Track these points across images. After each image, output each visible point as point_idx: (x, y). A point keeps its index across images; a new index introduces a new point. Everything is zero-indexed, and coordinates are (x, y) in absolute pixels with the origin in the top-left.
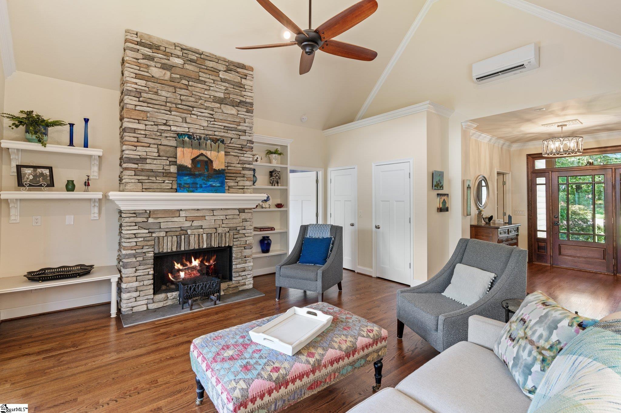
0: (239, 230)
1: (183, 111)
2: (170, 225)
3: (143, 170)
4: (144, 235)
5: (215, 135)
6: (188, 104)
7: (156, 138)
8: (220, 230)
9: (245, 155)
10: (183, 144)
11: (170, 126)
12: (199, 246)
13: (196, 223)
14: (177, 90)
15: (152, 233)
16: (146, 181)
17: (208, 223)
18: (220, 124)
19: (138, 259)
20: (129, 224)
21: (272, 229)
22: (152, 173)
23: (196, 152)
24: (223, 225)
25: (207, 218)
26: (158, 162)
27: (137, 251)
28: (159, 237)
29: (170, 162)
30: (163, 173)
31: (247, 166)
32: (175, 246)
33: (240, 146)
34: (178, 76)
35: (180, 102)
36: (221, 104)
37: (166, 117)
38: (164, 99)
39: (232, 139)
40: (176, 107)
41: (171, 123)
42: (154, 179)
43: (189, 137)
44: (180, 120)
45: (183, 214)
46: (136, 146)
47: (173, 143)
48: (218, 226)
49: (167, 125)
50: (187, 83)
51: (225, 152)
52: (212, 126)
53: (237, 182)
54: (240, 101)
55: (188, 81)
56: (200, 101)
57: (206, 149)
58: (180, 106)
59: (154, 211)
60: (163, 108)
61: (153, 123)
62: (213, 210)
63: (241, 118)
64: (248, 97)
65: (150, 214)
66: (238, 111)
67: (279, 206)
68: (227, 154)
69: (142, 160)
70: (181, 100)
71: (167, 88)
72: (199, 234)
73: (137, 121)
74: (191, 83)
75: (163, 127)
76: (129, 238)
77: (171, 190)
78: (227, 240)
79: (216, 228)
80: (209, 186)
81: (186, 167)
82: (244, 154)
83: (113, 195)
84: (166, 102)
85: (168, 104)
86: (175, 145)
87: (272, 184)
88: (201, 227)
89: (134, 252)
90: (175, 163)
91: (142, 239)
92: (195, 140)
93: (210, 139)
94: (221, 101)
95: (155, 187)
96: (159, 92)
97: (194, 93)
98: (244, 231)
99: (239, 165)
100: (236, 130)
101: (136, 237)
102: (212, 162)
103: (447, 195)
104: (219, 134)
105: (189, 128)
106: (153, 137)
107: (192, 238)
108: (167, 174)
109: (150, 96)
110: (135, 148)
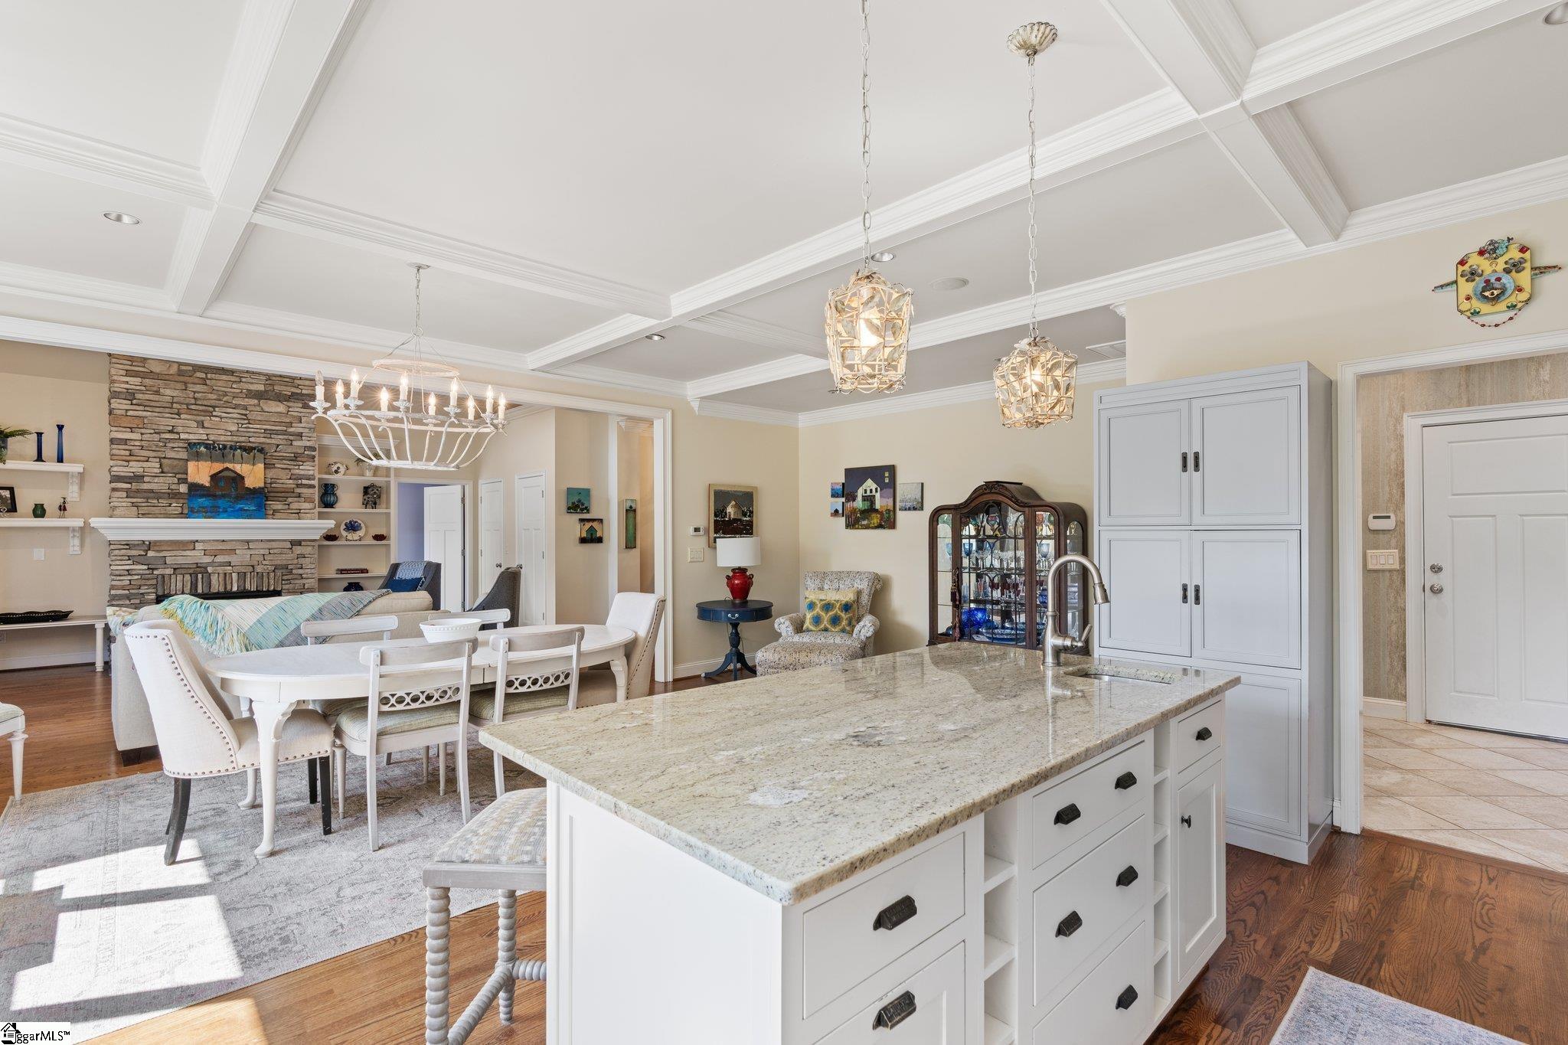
0: (292, 569)
1: (199, 413)
2: (181, 561)
3: (138, 491)
4: (141, 572)
5: (249, 442)
6: (205, 403)
7: (158, 449)
8: (259, 569)
9: (301, 467)
10: (198, 456)
11: (178, 433)
12: (225, 588)
13: (220, 559)
14: (189, 385)
15: (153, 569)
16: (143, 504)
17: (241, 557)
18: (258, 426)
19: (132, 601)
20: (119, 558)
21: (365, 571)
22: (152, 495)
23: (218, 467)
24: (264, 562)
25: (237, 552)
26: (161, 480)
27: (131, 591)
28: (163, 576)
29: (179, 479)
30: (169, 494)
31: (305, 482)
32: (189, 587)
33: (293, 455)
34: (191, 368)
35: (193, 401)
36: (259, 399)
37: (173, 422)
38: (169, 399)
39: (278, 446)
40: (188, 408)
41: (180, 429)
42: (156, 501)
43: (207, 446)
44: (195, 425)
45: (199, 546)
46: (128, 461)
47: (184, 455)
48: (256, 563)
49: (174, 433)
50: (204, 376)
51: (265, 464)
52: (245, 430)
53: (289, 505)
54: (292, 393)
55: (206, 374)
56: (225, 399)
57: (233, 461)
58: (193, 407)
59: (156, 542)
60: (167, 410)
61: (152, 431)
62: (248, 542)
63: (293, 417)
64: (306, 388)
65: (149, 546)
66: (289, 407)
67: (379, 537)
68: (267, 466)
69: (138, 478)
70: (195, 399)
71: (172, 384)
72: (225, 574)
73: (129, 430)
74: (209, 376)
75: (168, 436)
76: (120, 576)
77: (182, 515)
78: (272, 582)
79: (253, 566)
80: (238, 510)
81: (202, 487)
82: (299, 466)
83: (95, 522)
84: (172, 403)
85: (175, 405)
86: (186, 458)
87: (366, 504)
88: (229, 564)
89: (127, 592)
90: (185, 481)
91: (140, 577)
92: (216, 450)
93: (240, 448)
94: (260, 396)
95: (157, 512)
96: (162, 390)
97: (214, 388)
98: (300, 571)
99: (291, 481)
100: (285, 433)
101: (129, 574)
102: (242, 478)
103: (601, 521)
104: (257, 440)
105: (207, 435)
106: (153, 449)
107: (214, 578)
108: (174, 495)
109: (147, 397)
110: (126, 464)
